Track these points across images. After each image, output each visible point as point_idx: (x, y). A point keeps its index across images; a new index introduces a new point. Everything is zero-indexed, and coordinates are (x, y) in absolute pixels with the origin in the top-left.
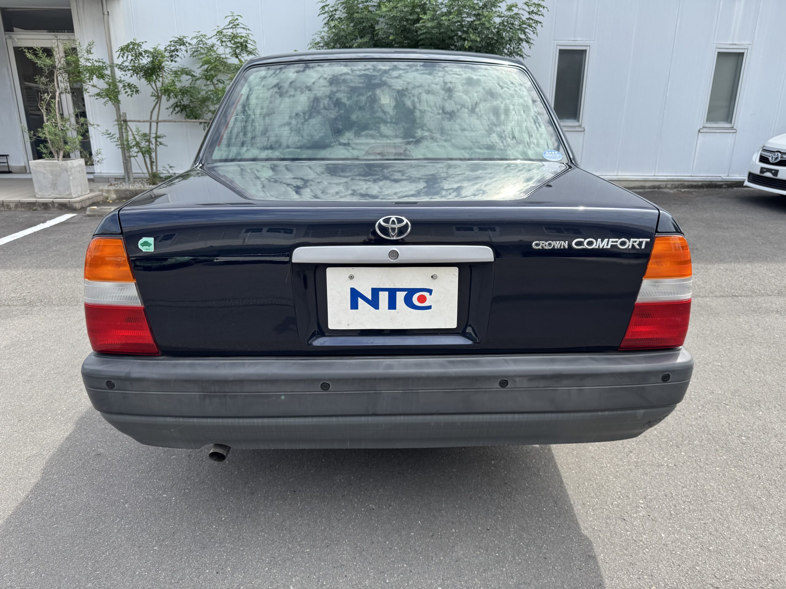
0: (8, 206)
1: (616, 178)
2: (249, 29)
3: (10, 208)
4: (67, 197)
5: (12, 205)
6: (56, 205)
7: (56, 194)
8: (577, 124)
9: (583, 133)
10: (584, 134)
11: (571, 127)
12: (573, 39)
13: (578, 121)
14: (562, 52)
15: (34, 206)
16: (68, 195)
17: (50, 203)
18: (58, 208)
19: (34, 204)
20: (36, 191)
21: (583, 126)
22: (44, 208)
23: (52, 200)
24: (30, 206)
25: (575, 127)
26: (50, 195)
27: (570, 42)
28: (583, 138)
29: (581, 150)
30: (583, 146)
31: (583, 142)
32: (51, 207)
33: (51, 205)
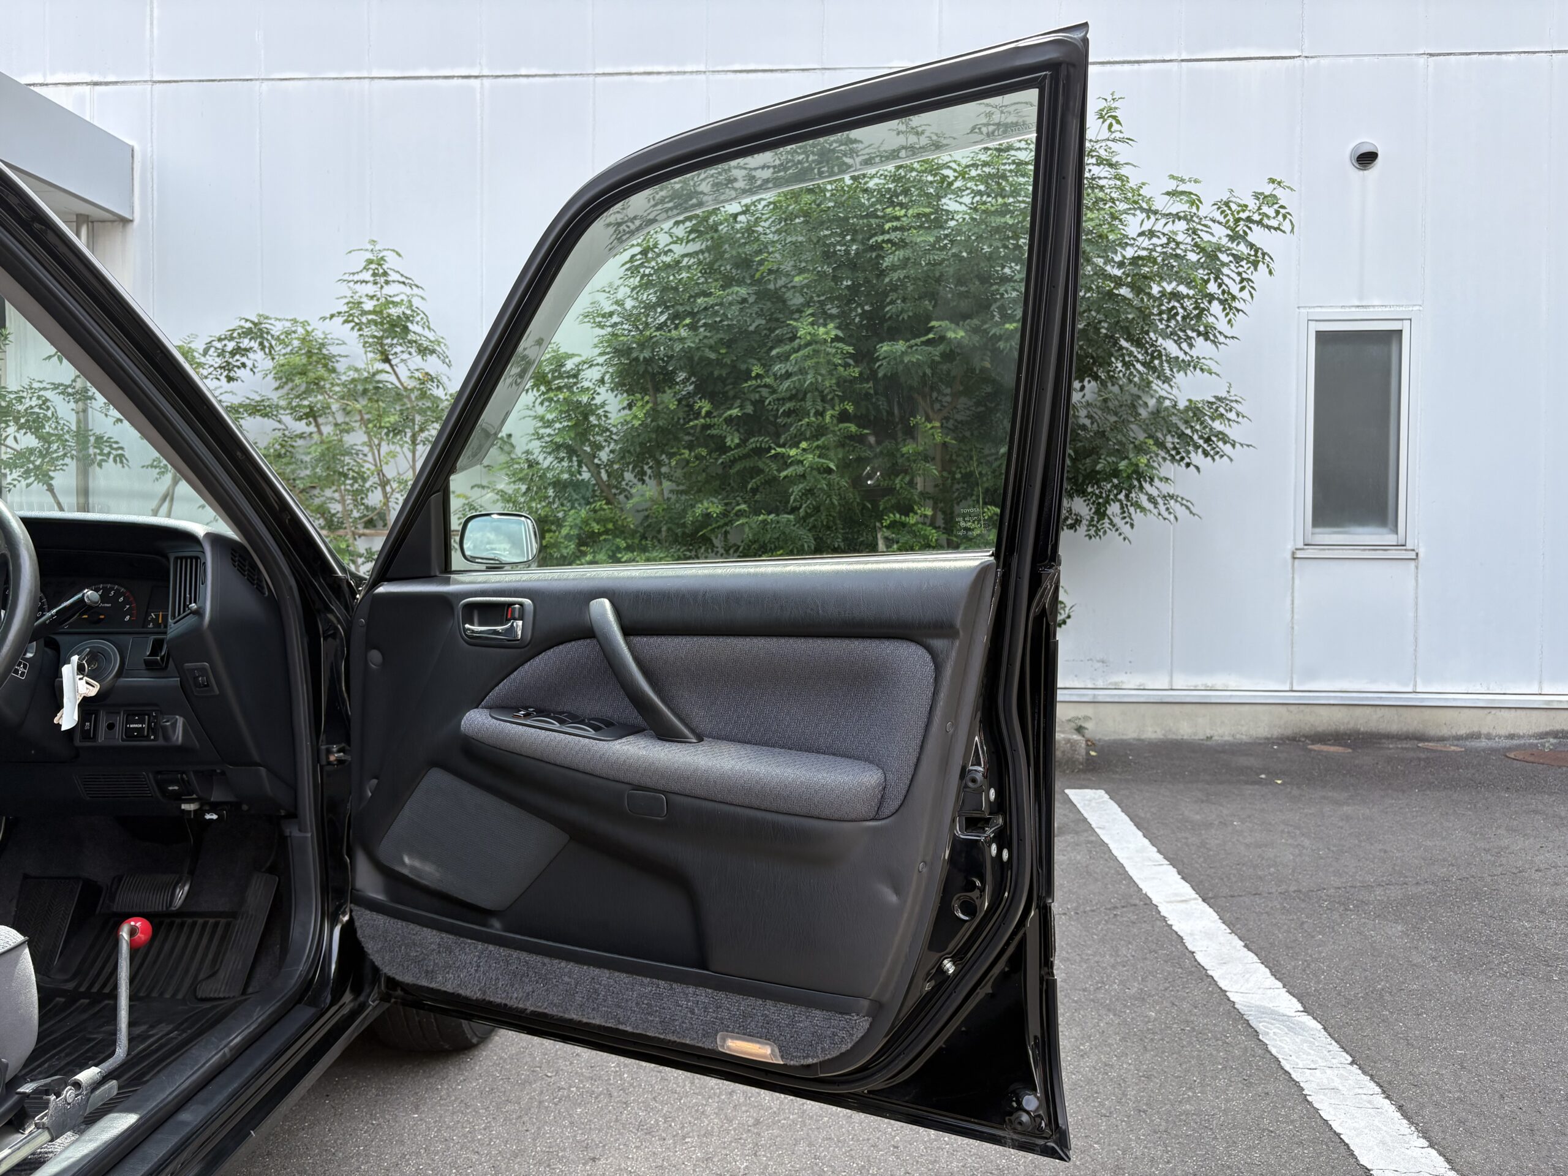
1: (1538, 701)
2: (417, 287)
8: (1390, 539)
9: (1412, 564)
10: (1417, 568)
11: (1375, 547)
12: (1358, 303)
13: (1395, 530)
14: (1324, 339)
21: (1409, 547)
25: (1385, 547)
27: (1347, 310)
28: (1417, 581)
29: (1411, 614)
30: (1416, 604)
31: (1416, 593)
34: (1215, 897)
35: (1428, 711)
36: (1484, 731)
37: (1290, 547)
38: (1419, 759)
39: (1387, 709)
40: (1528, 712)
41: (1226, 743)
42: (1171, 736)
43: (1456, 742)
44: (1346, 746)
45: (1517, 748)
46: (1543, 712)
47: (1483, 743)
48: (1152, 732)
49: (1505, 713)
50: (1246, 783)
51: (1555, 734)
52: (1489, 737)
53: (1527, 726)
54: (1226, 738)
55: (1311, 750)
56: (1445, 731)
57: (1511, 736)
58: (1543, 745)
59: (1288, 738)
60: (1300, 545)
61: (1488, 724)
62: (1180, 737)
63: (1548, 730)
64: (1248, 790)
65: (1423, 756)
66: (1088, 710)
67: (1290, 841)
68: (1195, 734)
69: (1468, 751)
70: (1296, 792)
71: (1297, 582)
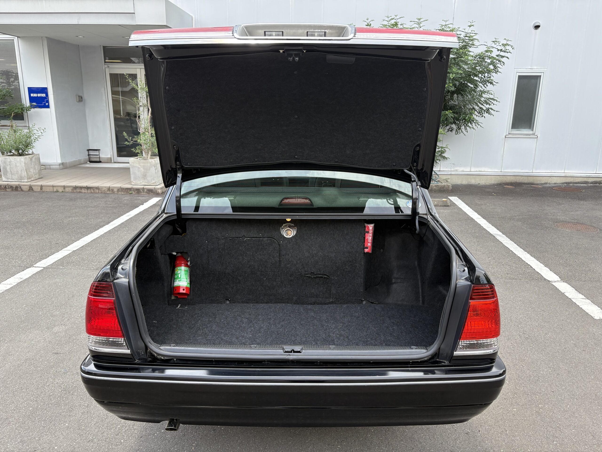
0: (112, 190)
1: (563, 175)
3: (114, 192)
4: (153, 184)
5: (115, 190)
6: (145, 190)
7: (145, 182)
8: (531, 132)
10: (537, 140)
11: (527, 135)
12: (530, 68)
13: (533, 130)
14: (520, 77)
15: (130, 191)
16: (154, 183)
17: (141, 189)
18: (146, 192)
19: (130, 189)
20: (132, 180)
21: (536, 134)
22: (137, 193)
23: (143, 186)
24: (127, 191)
25: (529, 135)
26: (141, 183)
27: (527, 69)
28: (537, 144)
29: (534, 152)
30: (536, 149)
31: (536, 147)
32: (142, 192)
33: (142, 190)
34: (485, 218)
35: (535, 177)
36: (548, 182)
37: (505, 134)
38: (531, 189)
39: (525, 177)
40: (560, 177)
41: (483, 185)
42: (470, 183)
43: (541, 185)
44: (514, 186)
45: (556, 186)
46: (564, 177)
47: (548, 185)
48: (465, 182)
49: (554, 178)
50: (489, 195)
51: (566, 183)
52: (549, 184)
53: (559, 181)
54: (483, 184)
55: (504, 187)
56: (539, 182)
57: (555, 184)
58: (562, 186)
59: (499, 184)
60: (508, 134)
61: (550, 180)
62: (471, 184)
63: (565, 182)
64: (490, 197)
65: (532, 189)
66: (449, 177)
67: (500, 208)
68: (476, 183)
69: (543, 187)
70: (501, 197)
71: (505, 143)
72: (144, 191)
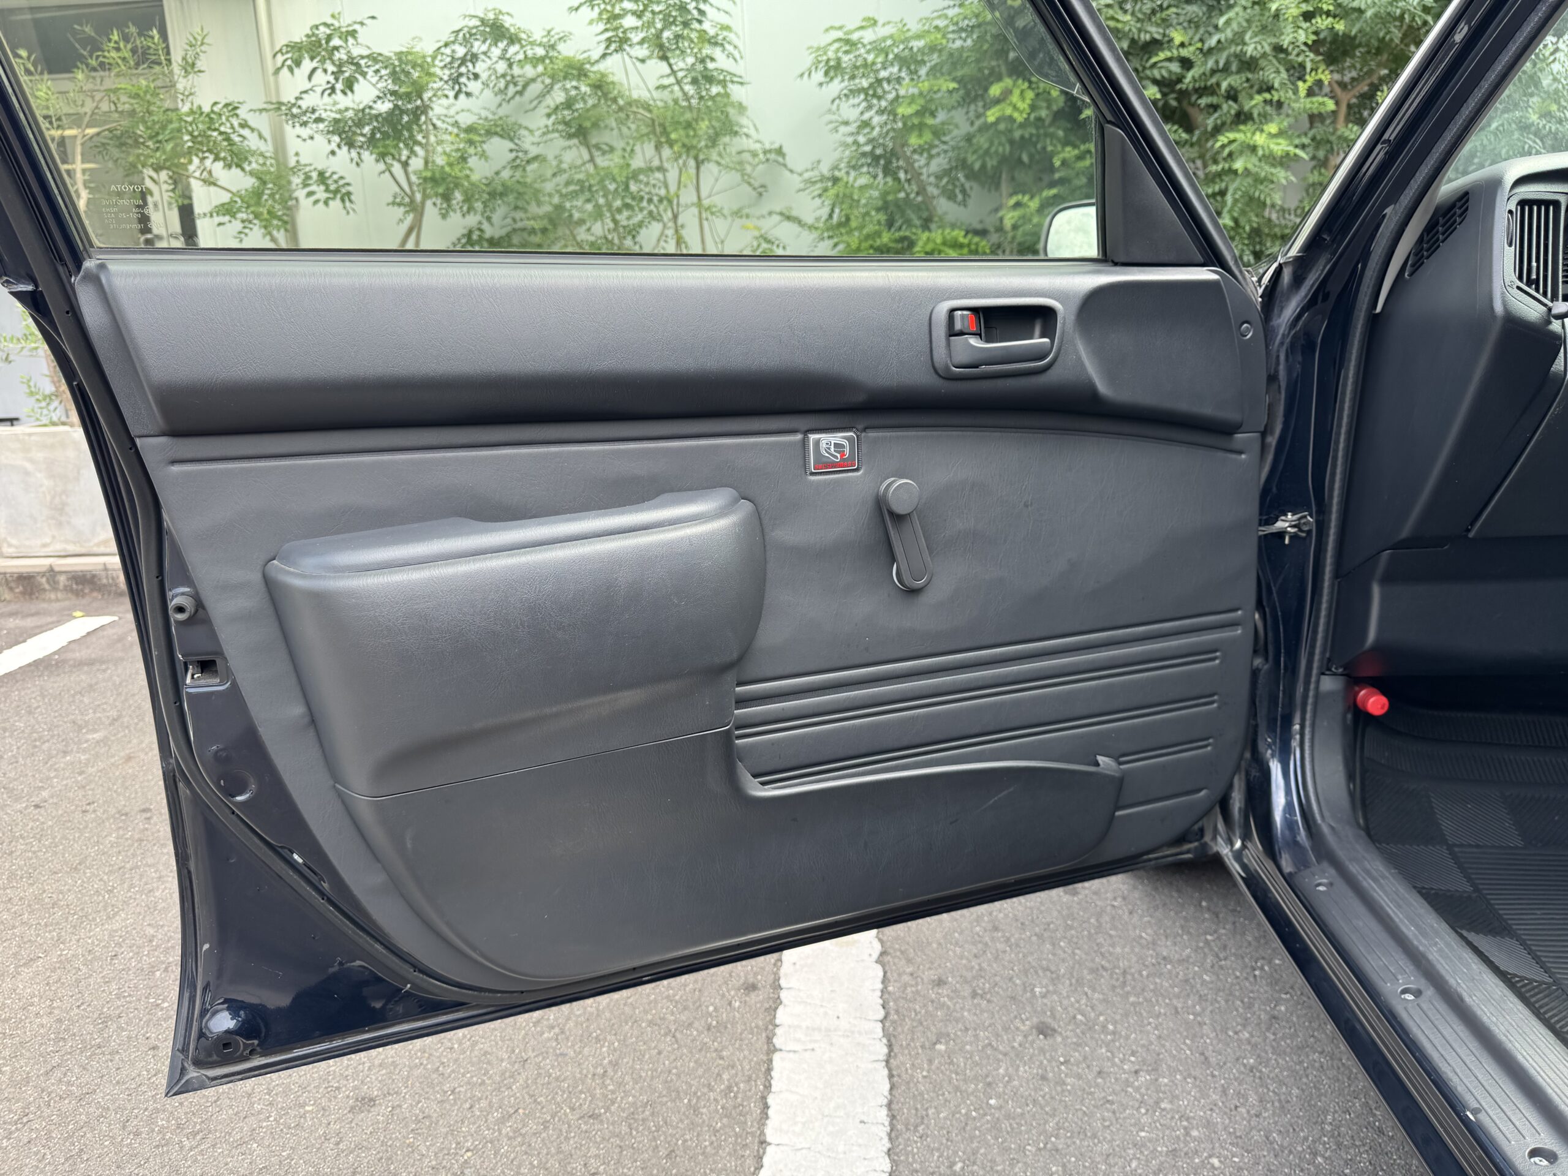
18: (67, 589)
22: (23, 593)
32: (47, 587)
33: (44, 580)
72: (56, 583)
